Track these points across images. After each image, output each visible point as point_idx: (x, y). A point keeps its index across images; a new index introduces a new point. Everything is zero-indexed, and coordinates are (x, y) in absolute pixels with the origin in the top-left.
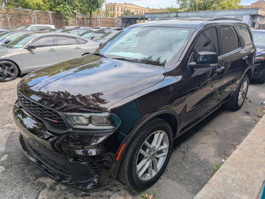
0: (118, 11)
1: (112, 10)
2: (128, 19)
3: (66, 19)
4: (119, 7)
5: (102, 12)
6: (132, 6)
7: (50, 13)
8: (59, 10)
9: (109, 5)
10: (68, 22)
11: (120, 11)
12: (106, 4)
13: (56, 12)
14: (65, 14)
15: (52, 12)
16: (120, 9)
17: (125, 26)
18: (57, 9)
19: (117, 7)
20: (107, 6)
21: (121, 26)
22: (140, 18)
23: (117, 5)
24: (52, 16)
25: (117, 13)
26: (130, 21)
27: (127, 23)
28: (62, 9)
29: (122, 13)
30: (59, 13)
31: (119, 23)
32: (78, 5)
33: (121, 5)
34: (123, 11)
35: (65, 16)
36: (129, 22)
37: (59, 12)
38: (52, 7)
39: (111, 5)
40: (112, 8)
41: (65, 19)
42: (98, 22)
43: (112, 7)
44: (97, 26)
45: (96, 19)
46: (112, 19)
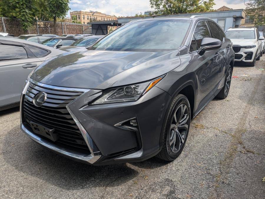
0: (84, 19)
1: (78, 18)
2: (98, 26)
3: (24, 26)
4: (85, 15)
5: (68, 21)
6: (98, 15)
7: (3, 19)
8: (14, 15)
9: (74, 13)
10: (26, 30)
11: (86, 19)
12: (70, 12)
13: (11, 17)
14: (23, 20)
15: (4, 18)
16: (86, 17)
17: (95, 33)
18: (11, 14)
19: (82, 15)
20: (71, 14)
21: (91, 33)
22: (112, 24)
23: (83, 13)
24: (6, 22)
25: (83, 21)
26: (101, 27)
27: (97, 29)
28: (18, 14)
29: (89, 21)
30: (14, 19)
31: (88, 30)
32: (38, 9)
33: (87, 13)
34: (89, 19)
35: (23, 22)
36: (99, 28)
37: (15, 17)
38: (5, 11)
39: (76, 13)
40: (78, 17)
41: (22, 26)
42: (64, 28)
43: (78, 15)
44: (63, 34)
45: (61, 26)
46: (80, 26)
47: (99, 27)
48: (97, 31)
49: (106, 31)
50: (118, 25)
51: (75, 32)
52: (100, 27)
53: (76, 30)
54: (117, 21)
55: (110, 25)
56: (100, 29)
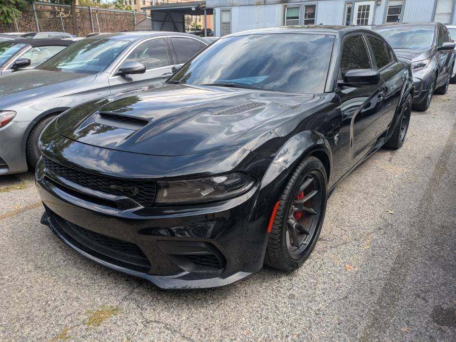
2: (164, 14)
17: (159, 30)
21: (151, 29)
22: (193, 9)
26: (170, 17)
27: (163, 22)
31: (144, 24)
36: (167, 20)
42: (95, 19)
44: (92, 32)
45: (88, 14)
46: (130, 15)
47: (166, 17)
48: (163, 25)
49: (181, 24)
50: (205, 12)
51: (119, 27)
52: (168, 16)
53: (120, 24)
54: (205, 3)
55: (189, 11)
56: (169, 21)
